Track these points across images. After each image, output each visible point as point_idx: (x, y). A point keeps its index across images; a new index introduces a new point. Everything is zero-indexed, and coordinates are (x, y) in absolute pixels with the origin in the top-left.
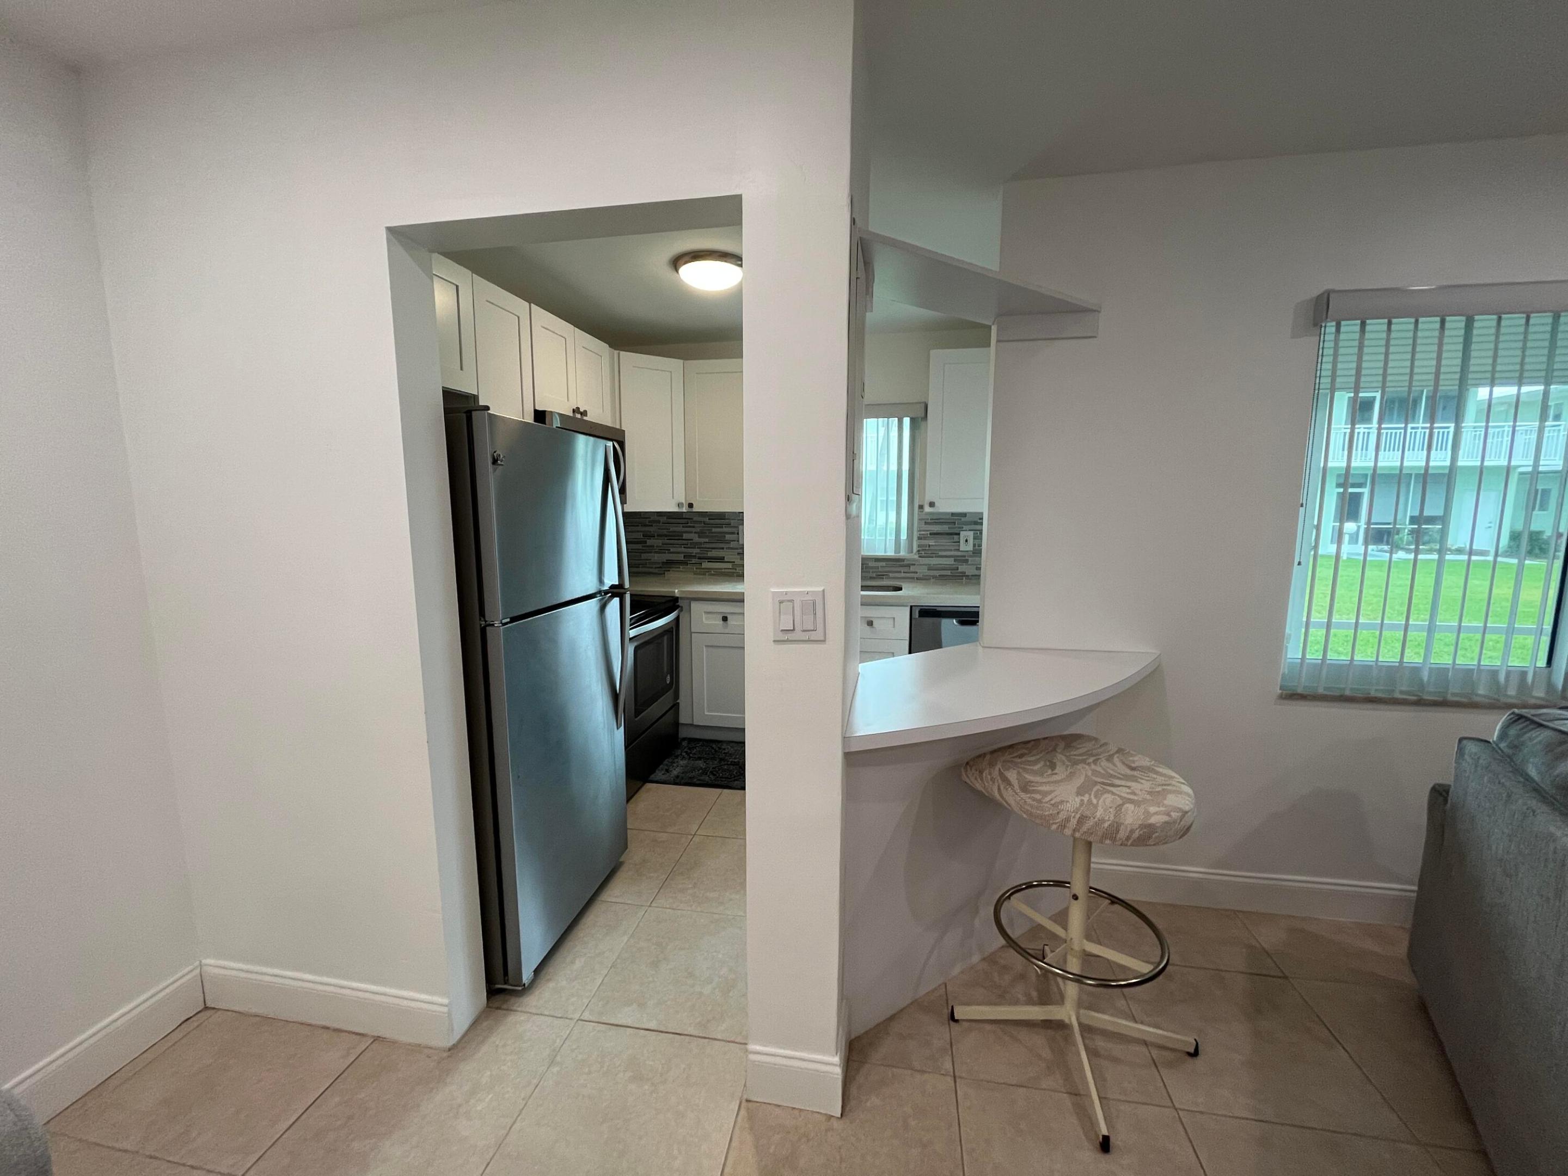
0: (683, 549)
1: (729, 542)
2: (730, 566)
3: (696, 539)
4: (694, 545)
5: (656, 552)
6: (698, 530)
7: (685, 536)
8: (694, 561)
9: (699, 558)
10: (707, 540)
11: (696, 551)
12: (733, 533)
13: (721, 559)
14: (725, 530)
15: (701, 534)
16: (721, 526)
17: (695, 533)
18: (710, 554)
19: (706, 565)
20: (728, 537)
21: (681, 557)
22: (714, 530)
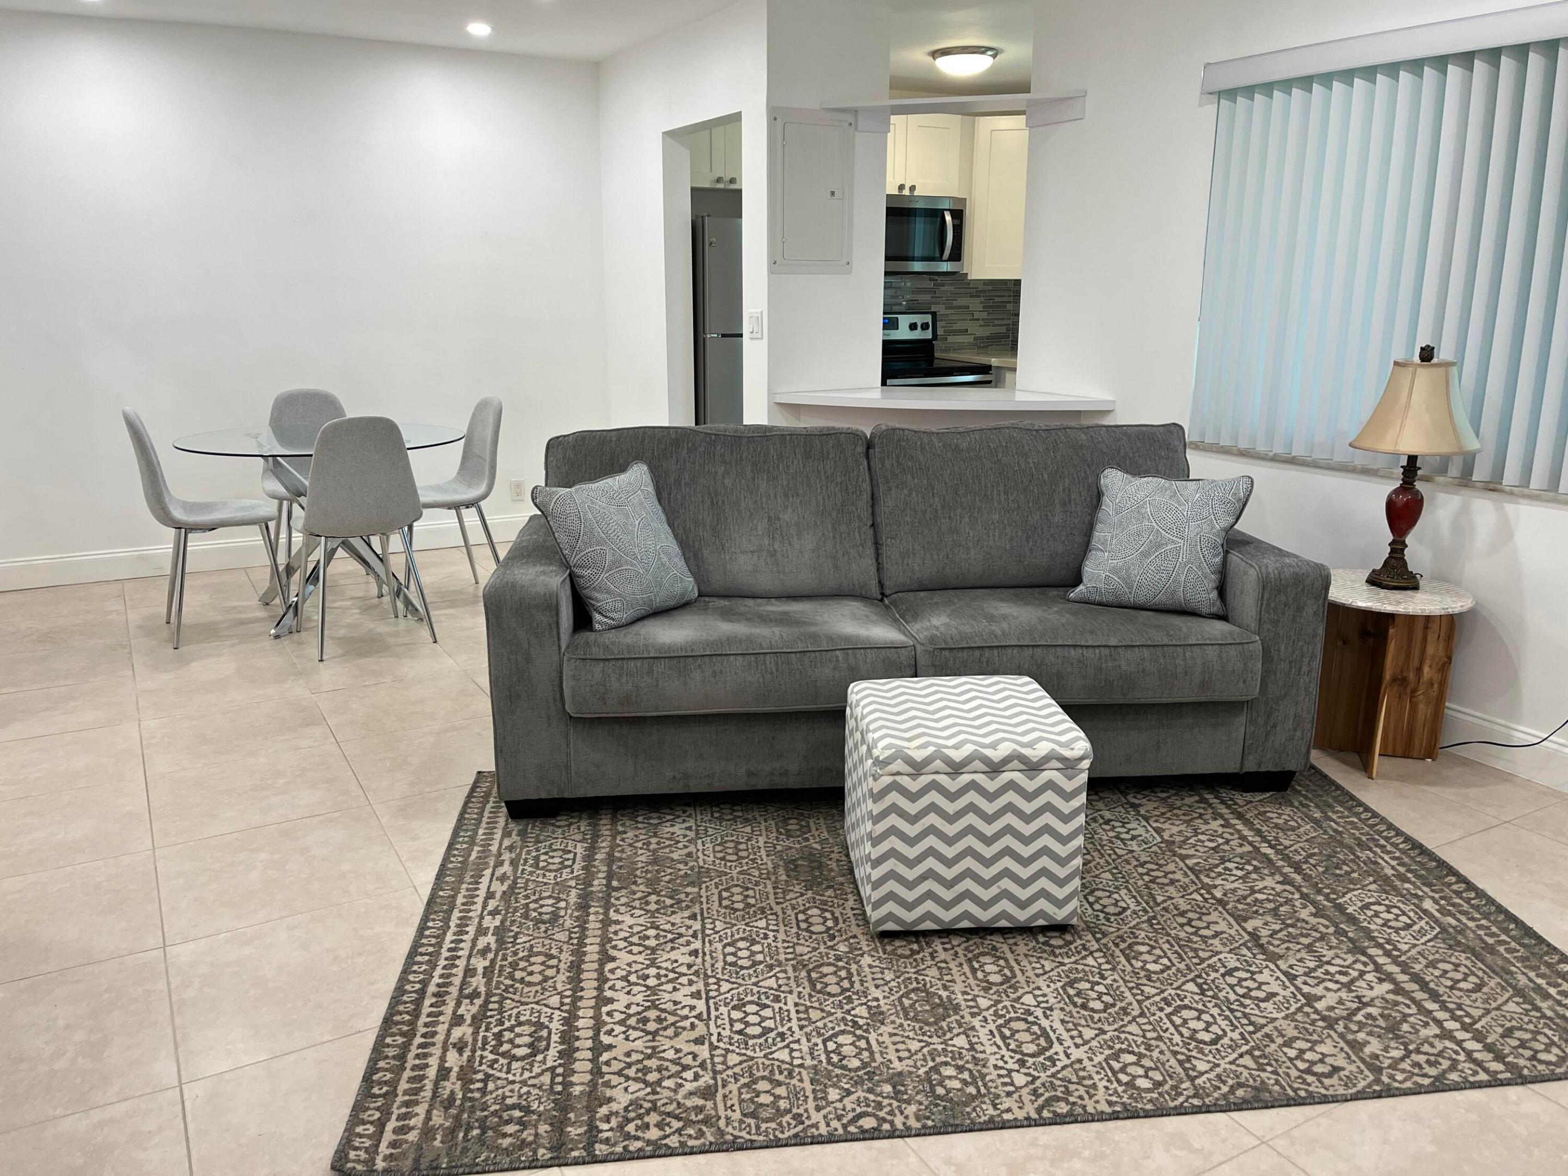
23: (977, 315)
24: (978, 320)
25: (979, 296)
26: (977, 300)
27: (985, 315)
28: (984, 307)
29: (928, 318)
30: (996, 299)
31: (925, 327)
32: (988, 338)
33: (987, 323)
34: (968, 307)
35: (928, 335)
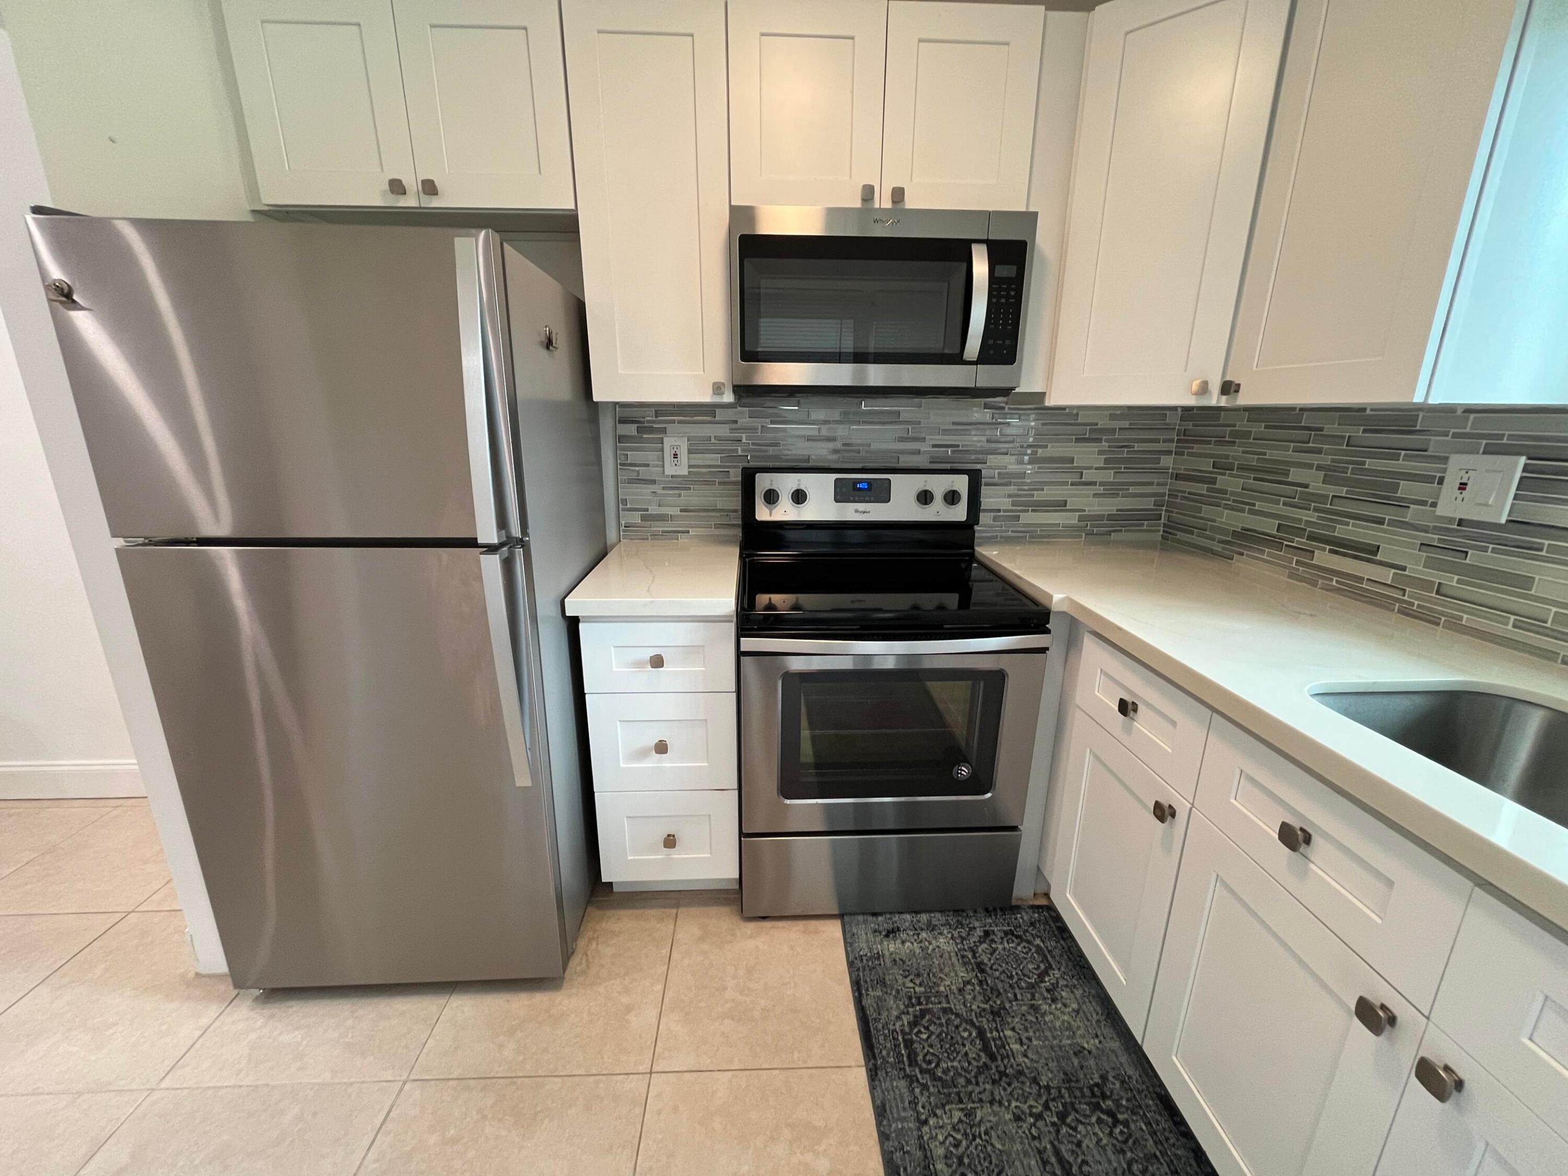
0: (1281, 509)
1: (1402, 505)
2: (1388, 576)
3: (1317, 485)
4: (1310, 500)
5: (1227, 507)
6: (1327, 460)
7: (1295, 475)
8: (1298, 541)
9: (1312, 537)
10: (1343, 491)
11: (1308, 516)
12: (1429, 479)
13: (1368, 552)
14: (1402, 464)
15: (1331, 474)
16: (1392, 453)
17: (1319, 468)
18: (1340, 531)
19: (1323, 557)
20: (1405, 489)
21: (1270, 526)
22: (1369, 463)
23: (1088, 476)
24: (1094, 483)
25: (1099, 440)
26: (1093, 448)
27: (1109, 476)
28: (1107, 461)
29: (961, 483)
30: (1137, 447)
31: (952, 498)
32: (1110, 517)
33: (1112, 490)
34: (1071, 460)
35: (959, 513)
